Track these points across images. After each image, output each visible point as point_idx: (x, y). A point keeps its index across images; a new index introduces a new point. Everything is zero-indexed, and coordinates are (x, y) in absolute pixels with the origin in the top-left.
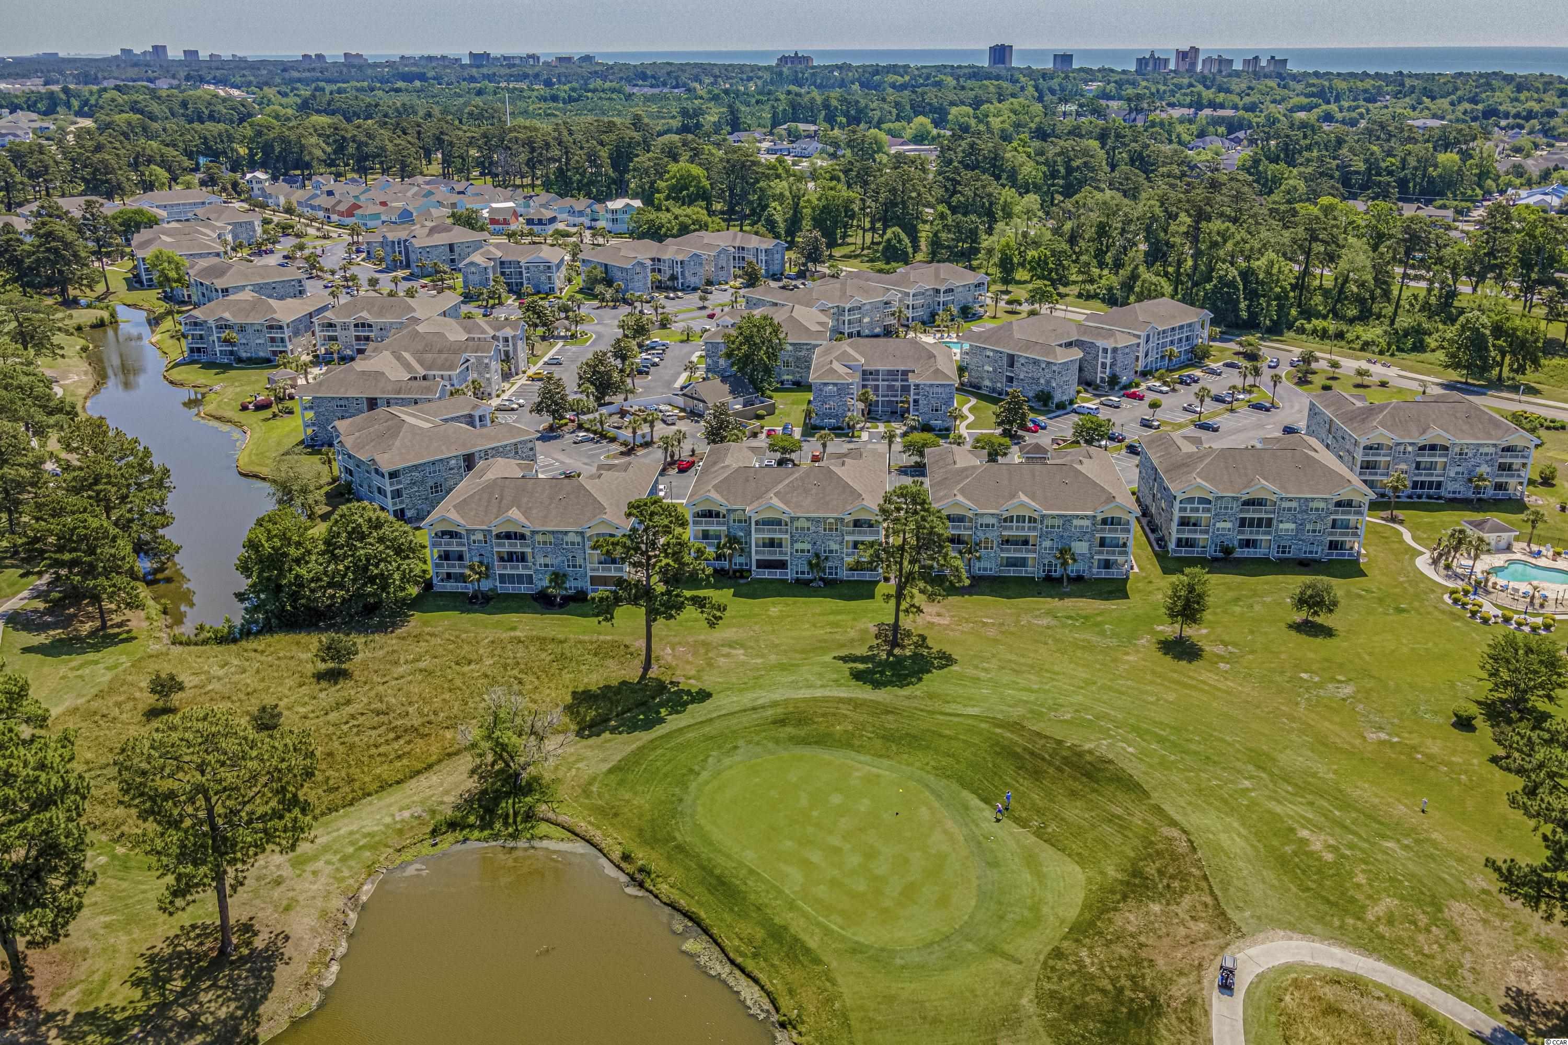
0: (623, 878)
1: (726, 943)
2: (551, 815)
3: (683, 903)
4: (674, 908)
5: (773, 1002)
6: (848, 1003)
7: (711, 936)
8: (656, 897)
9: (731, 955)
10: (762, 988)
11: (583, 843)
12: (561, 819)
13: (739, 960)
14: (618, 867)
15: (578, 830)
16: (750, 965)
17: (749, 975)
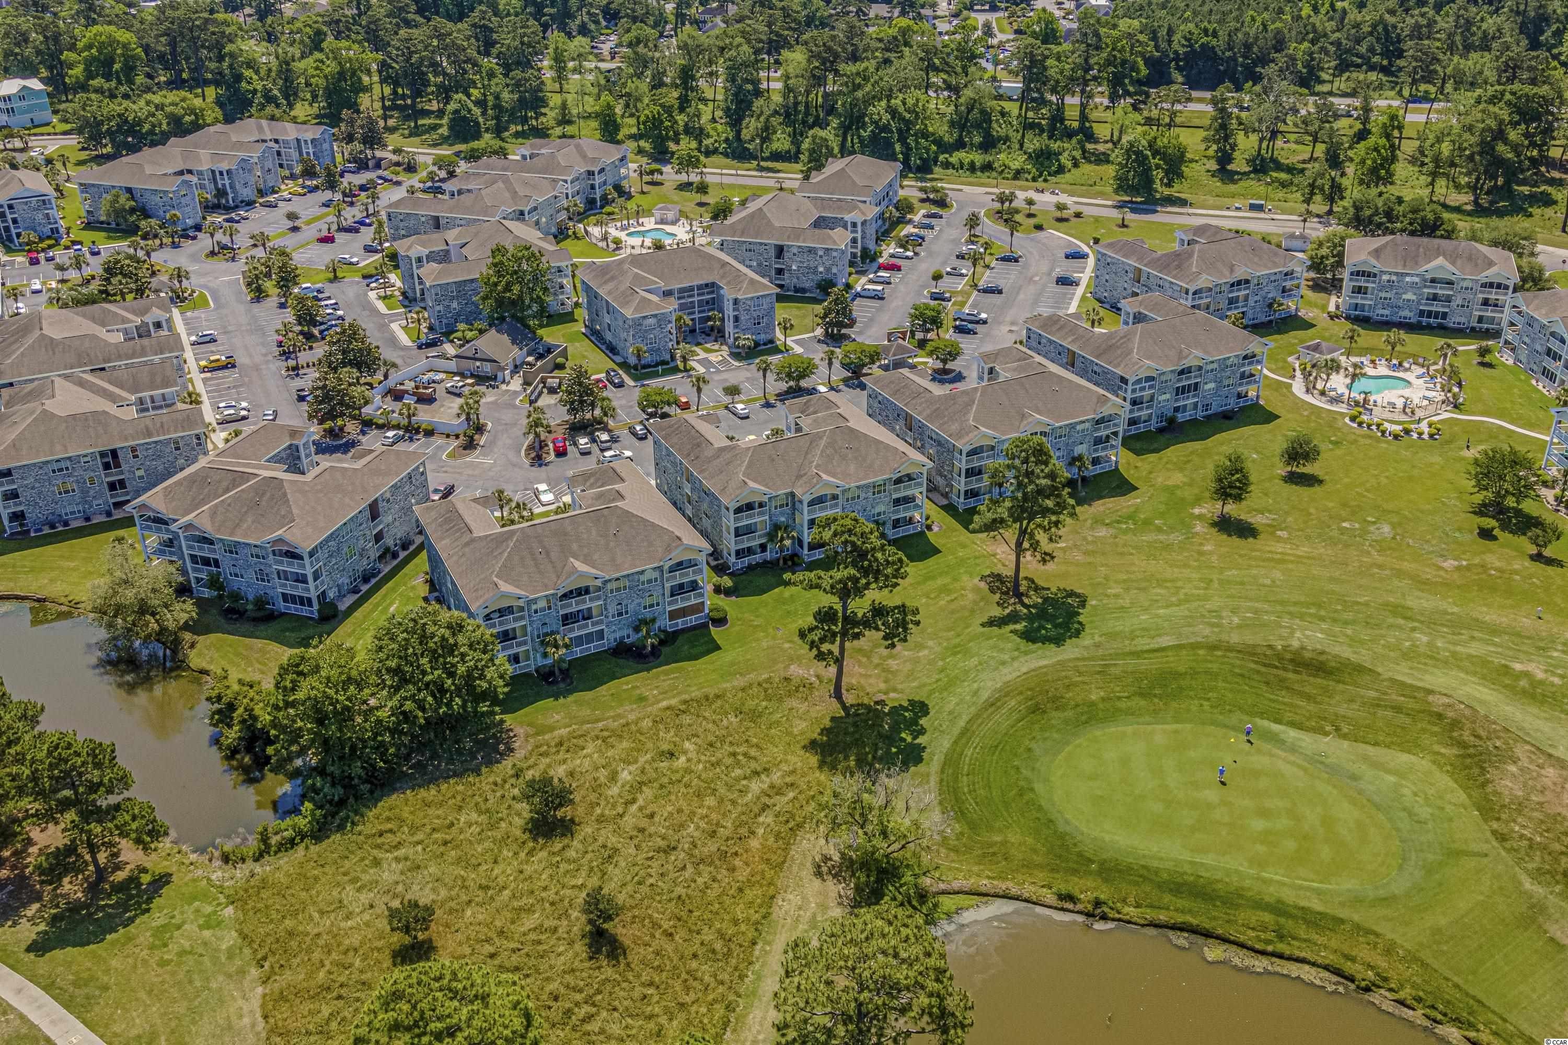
0: (1080, 918)
1: (1242, 938)
2: (942, 886)
3: (1163, 917)
4: (1156, 926)
5: (1338, 972)
6: (1408, 946)
7: (1218, 937)
8: (1129, 922)
9: (1258, 946)
10: (1314, 964)
11: (999, 901)
12: (956, 885)
13: (1270, 948)
14: (1062, 909)
15: (983, 889)
16: (1281, 947)
17: (1290, 958)
